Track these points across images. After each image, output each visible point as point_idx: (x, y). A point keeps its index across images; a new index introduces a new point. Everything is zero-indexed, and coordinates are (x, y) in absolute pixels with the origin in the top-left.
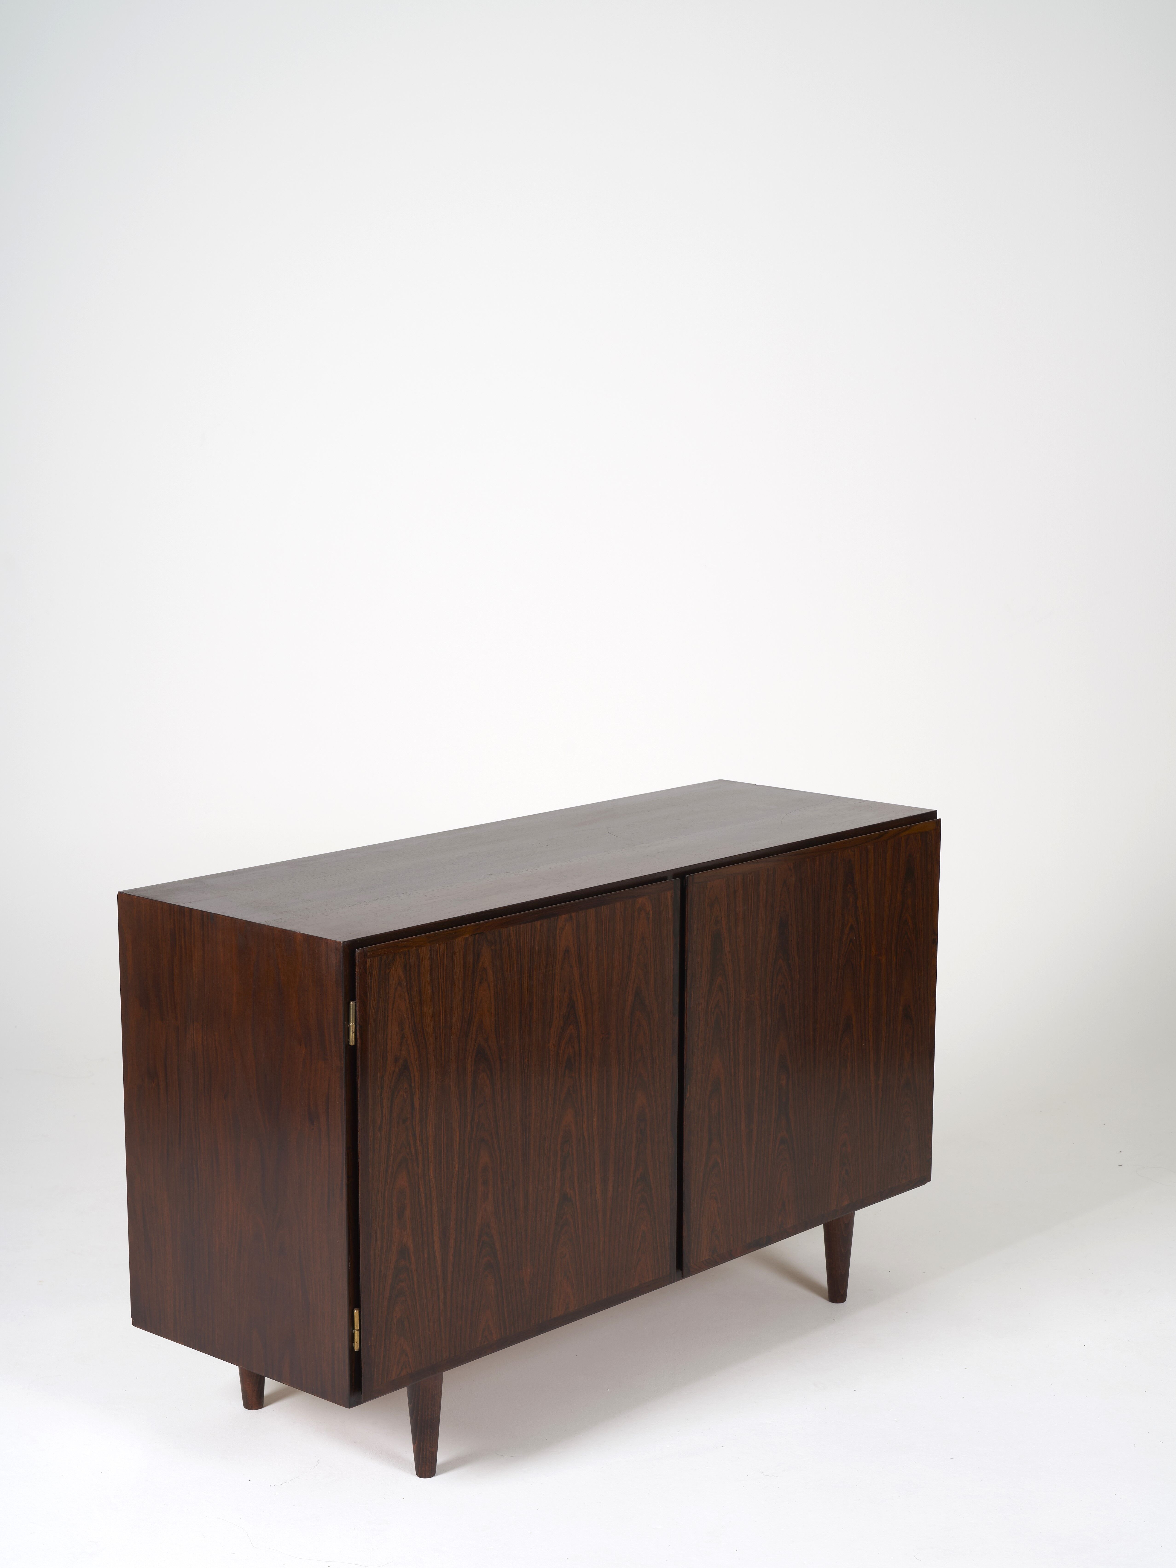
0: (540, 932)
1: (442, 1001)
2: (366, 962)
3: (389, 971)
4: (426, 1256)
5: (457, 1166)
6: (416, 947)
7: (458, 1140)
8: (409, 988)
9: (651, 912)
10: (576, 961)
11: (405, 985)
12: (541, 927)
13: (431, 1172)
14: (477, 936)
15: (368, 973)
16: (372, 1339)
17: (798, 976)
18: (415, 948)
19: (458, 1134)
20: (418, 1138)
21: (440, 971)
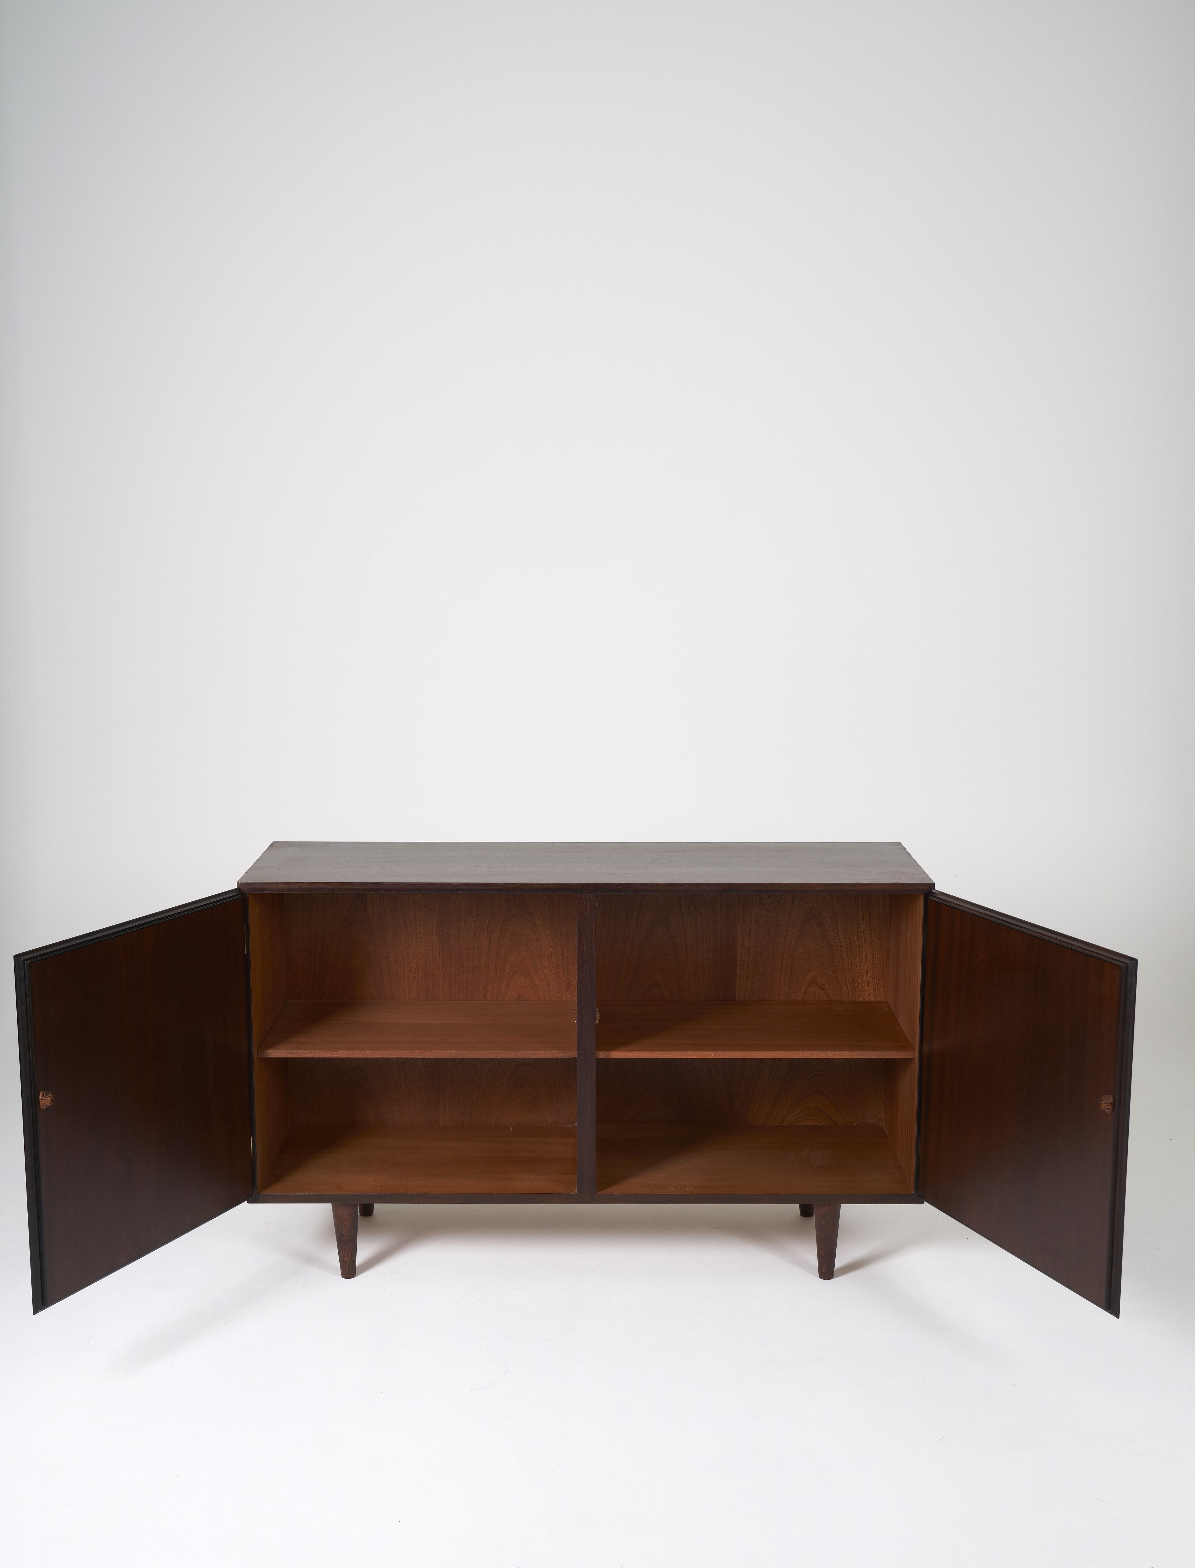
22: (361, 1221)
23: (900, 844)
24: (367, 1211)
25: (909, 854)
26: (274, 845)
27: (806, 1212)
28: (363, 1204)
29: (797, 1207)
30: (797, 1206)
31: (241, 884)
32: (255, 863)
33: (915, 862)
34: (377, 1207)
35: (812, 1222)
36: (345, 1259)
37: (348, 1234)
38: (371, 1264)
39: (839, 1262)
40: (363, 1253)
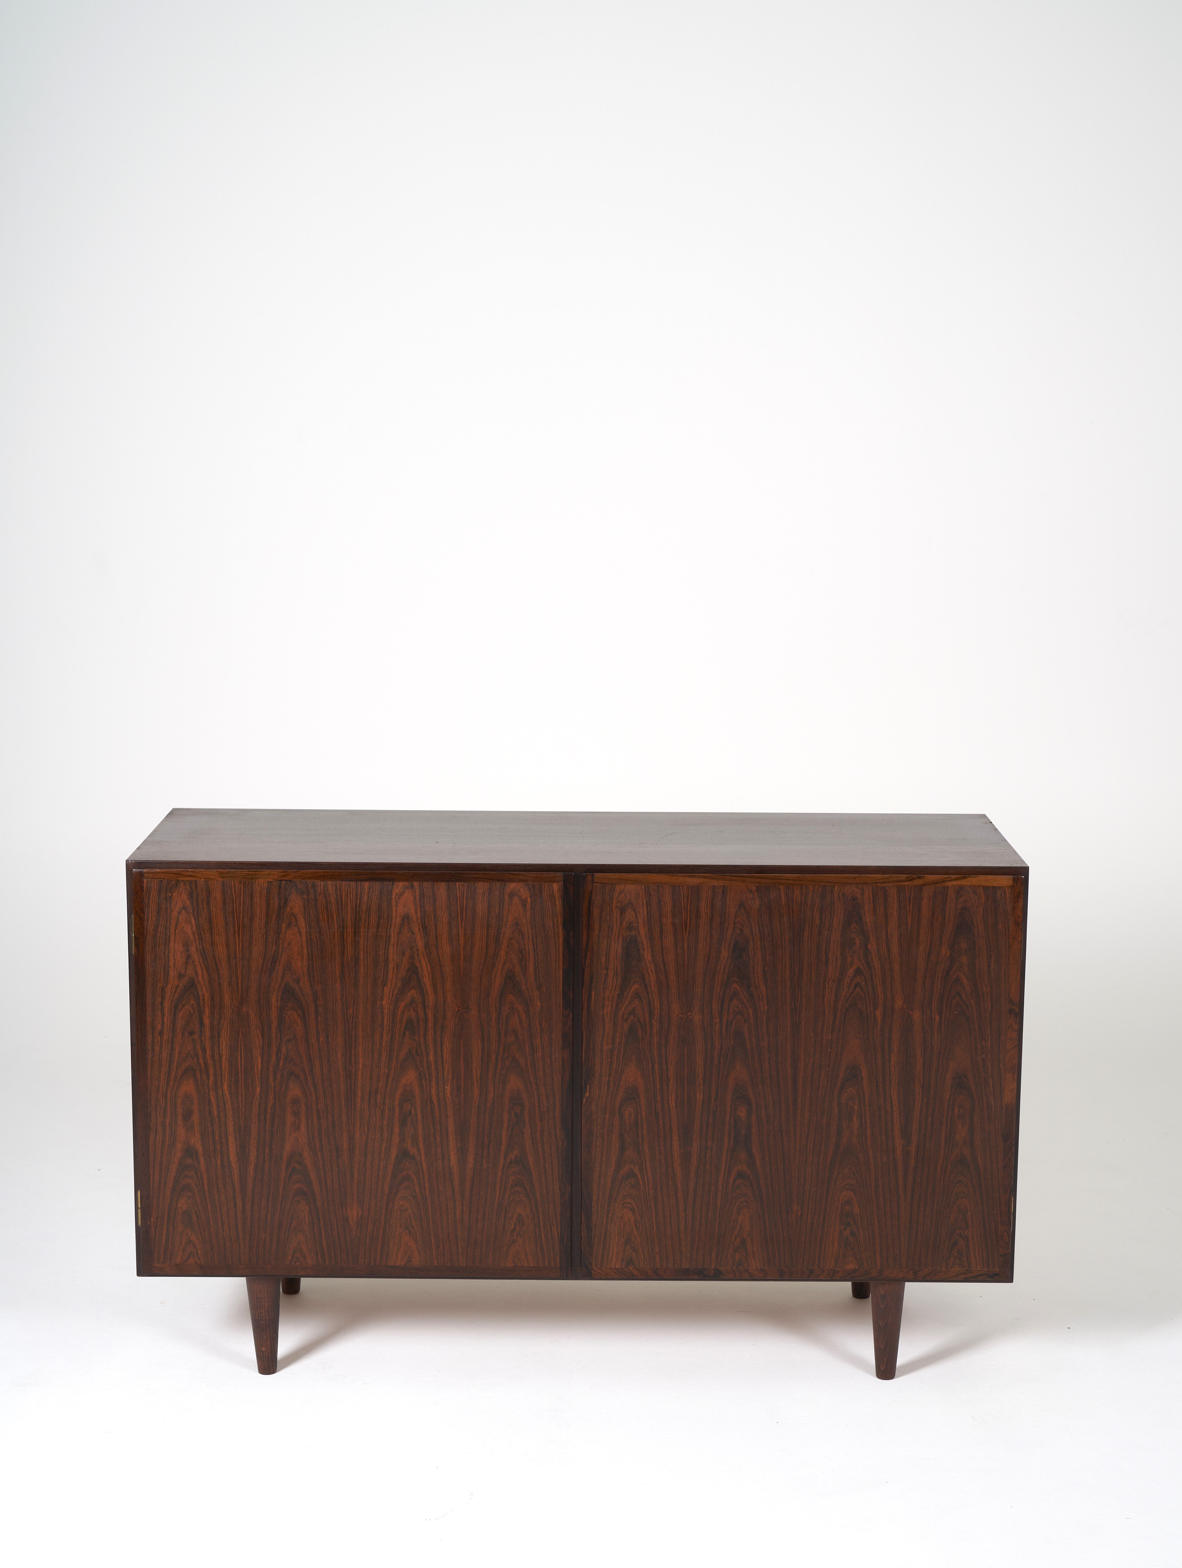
0: (369, 893)
1: (239, 934)
2: (143, 882)
3: (171, 894)
4: (219, 1162)
5: (258, 1090)
6: (205, 879)
7: (260, 1065)
8: (196, 914)
9: (529, 899)
10: (419, 929)
11: (191, 911)
12: (370, 888)
13: (225, 1087)
14: (283, 882)
15: (145, 891)
16: (152, 1220)
17: (766, 1006)
18: (202, 880)
19: (260, 1061)
20: (208, 1053)
21: (235, 906)
22: (283, 1299)
23: (984, 816)
24: (292, 1287)
25: (996, 829)
26: (174, 813)
27: (860, 1292)
28: (287, 1279)
29: (848, 1285)
30: (850, 1283)
31: (131, 863)
32: (149, 836)
33: (1005, 840)
34: (305, 1283)
35: (868, 1303)
36: (264, 1349)
37: (267, 1318)
38: (295, 1356)
39: (902, 1358)
40: (285, 1344)
